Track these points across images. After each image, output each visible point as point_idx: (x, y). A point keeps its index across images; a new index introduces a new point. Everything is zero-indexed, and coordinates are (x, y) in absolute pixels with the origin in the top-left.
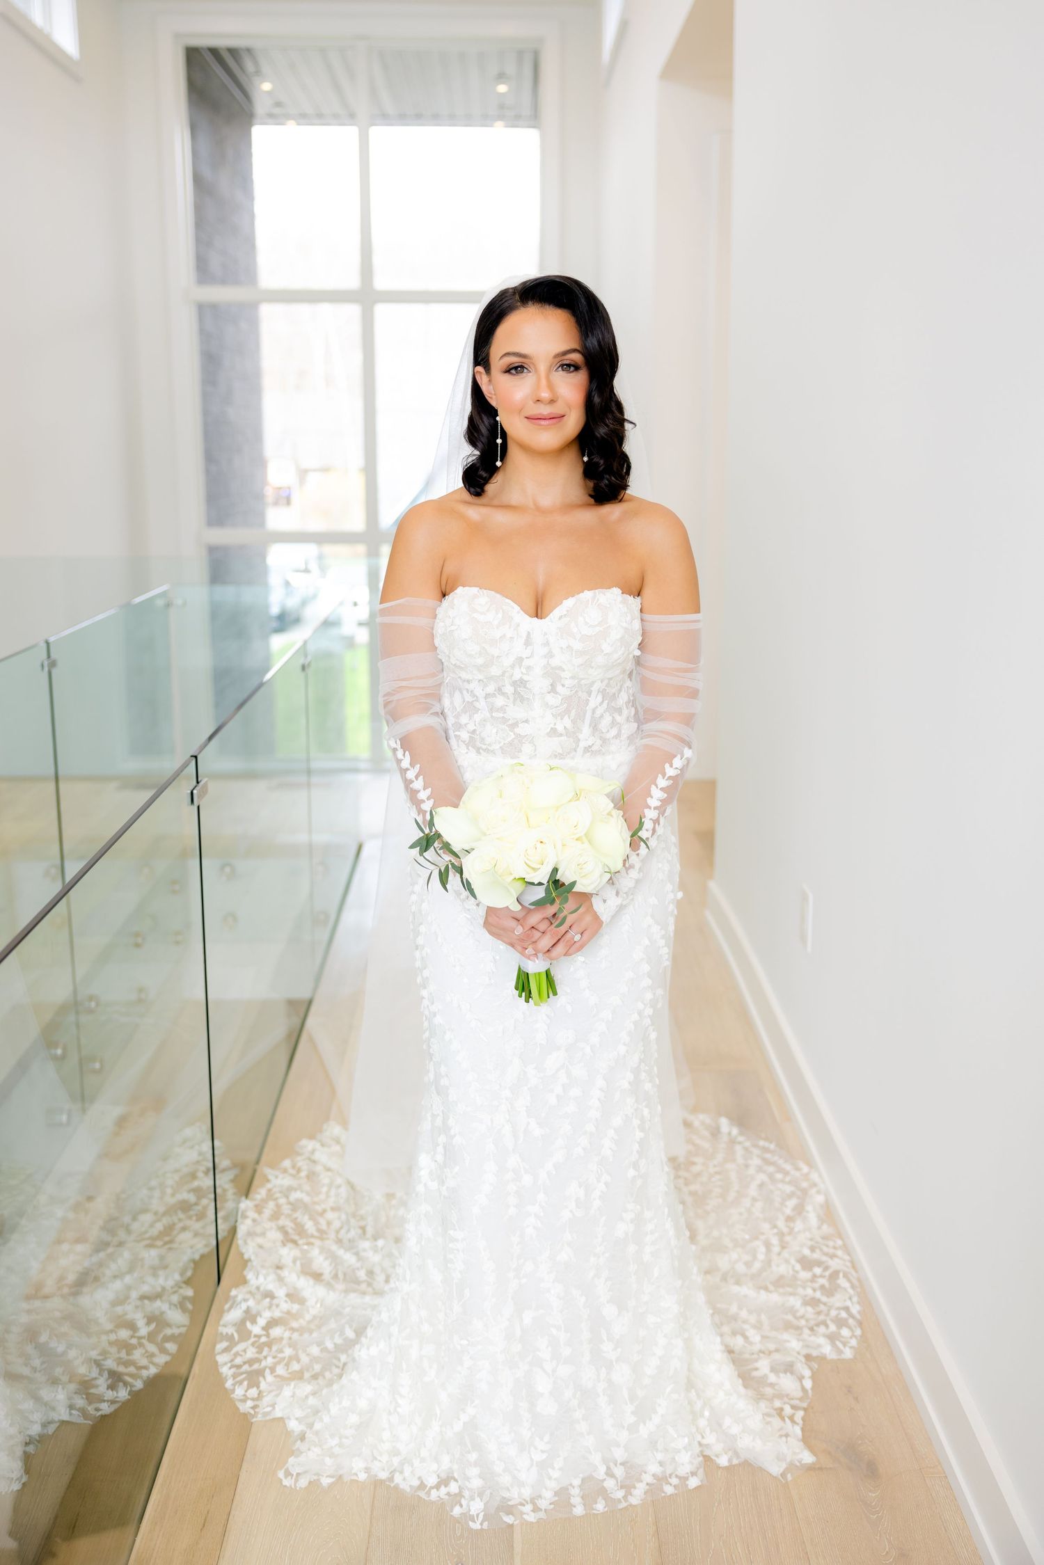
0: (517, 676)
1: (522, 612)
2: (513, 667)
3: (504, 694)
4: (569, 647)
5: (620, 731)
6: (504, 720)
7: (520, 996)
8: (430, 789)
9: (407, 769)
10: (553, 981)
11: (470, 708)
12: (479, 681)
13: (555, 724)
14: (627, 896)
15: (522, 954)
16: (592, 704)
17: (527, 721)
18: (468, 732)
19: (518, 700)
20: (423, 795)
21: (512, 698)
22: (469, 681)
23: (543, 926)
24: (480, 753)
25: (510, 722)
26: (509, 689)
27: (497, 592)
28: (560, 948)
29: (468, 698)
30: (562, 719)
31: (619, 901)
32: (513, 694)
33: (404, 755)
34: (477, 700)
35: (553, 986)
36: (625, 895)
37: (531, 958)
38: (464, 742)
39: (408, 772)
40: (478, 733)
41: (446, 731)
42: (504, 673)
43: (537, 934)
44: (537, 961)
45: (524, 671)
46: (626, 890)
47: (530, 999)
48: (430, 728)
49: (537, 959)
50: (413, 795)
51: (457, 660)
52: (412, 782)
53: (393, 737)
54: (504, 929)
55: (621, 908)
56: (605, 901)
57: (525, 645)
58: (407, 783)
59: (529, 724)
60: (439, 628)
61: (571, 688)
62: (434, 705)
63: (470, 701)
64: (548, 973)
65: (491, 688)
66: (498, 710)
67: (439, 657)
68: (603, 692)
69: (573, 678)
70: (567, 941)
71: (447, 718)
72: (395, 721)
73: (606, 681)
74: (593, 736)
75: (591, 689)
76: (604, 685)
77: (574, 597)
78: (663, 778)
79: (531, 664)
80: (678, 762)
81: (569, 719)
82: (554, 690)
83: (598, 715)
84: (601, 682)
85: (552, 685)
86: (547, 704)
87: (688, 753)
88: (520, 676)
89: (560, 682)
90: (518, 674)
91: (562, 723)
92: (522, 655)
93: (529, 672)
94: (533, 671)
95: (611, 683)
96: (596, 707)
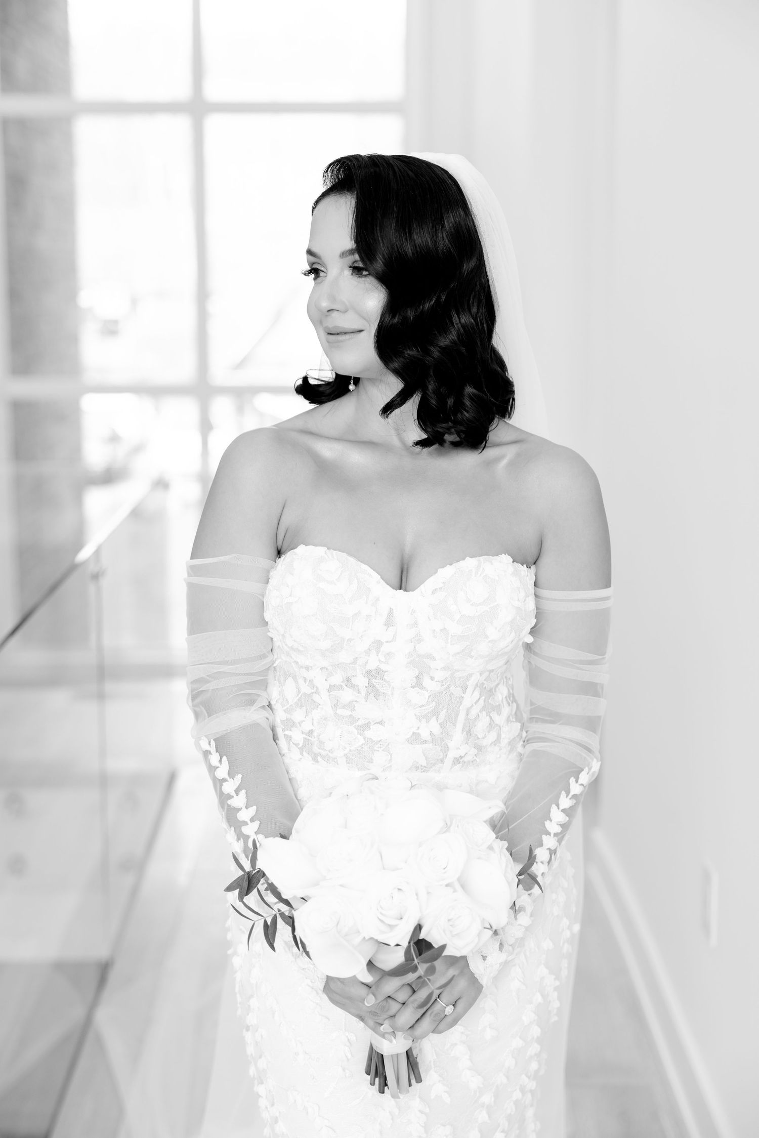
0: (372, 666)
1: (382, 582)
2: (368, 652)
3: (353, 686)
4: (444, 630)
5: (499, 736)
6: (352, 720)
7: (373, 1084)
8: (255, 807)
9: (224, 780)
10: (417, 1064)
11: (307, 701)
12: (322, 669)
13: (418, 728)
14: (513, 949)
15: (374, 1030)
16: (468, 700)
17: (381, 723)
18: (303, 733)
19: (372, 695)
20: (245, 815)
21: (363, 692)
22: (307, 668)
23: (402, 996)
24: (317, 762)
25: (360, 723)
26: (361, 681)
27: (350, 554)
28: (426, 1023)
29: (305, 689)
30: (428, 722)
31: (503, 957)
32: (366, 687)
33: (220, 761)
34: (317, 692)
35: (416, 1071)
36: (511, 948)
37: (386, 1036)
38: (296, 745)
39: (225, 784)
40: (315, 734)
41: (273, 729)
42: (355, 660)
43: (395, 1007)
44: (394, 1041)
45: (383, 659)
46: (512, 941)
47: (386, 1088)
48: (255, 725)
49: (395, 1038)
50: (231, 815)
51: (295, 641)
52: (230, 797)
53: (206, 736)
54: (350, 998)
55: (506, 965)
56: (484, 958)
57: (385, 625)
58: (223, 798)
59: (384, 726)
60: (273, 598)
61: (442, 682)
62: (259, 695)
63: (309, 692)
64: (409, 1054)
65: (337, 679)
66: (344, 707)
67: (269, 634)
68: (480, 686)
69: (444, 669)
70: (436, 1015)
71: (274, 712)
72: (209, 716)
73: (487, 674)
74: (467, 744)
75: (468, 683)
76: (483, 678)
77: (452, 566)
78: (567, 796)
79: (392, 650)
80: (584, 776)
81: (437, 721)
82: (419, 684)
83: (472, 715)
84: (481, 675)
85: (417, 677)
86: (409, 701)
87: (596, 766)
88: (377, 665)
89: (428, 674)
90: (373, 661)
91: (428, 727)
92: (380, 639)
93: (389, 660)
94: (394, 659)
95: (491, 675)
96: (471, 706)
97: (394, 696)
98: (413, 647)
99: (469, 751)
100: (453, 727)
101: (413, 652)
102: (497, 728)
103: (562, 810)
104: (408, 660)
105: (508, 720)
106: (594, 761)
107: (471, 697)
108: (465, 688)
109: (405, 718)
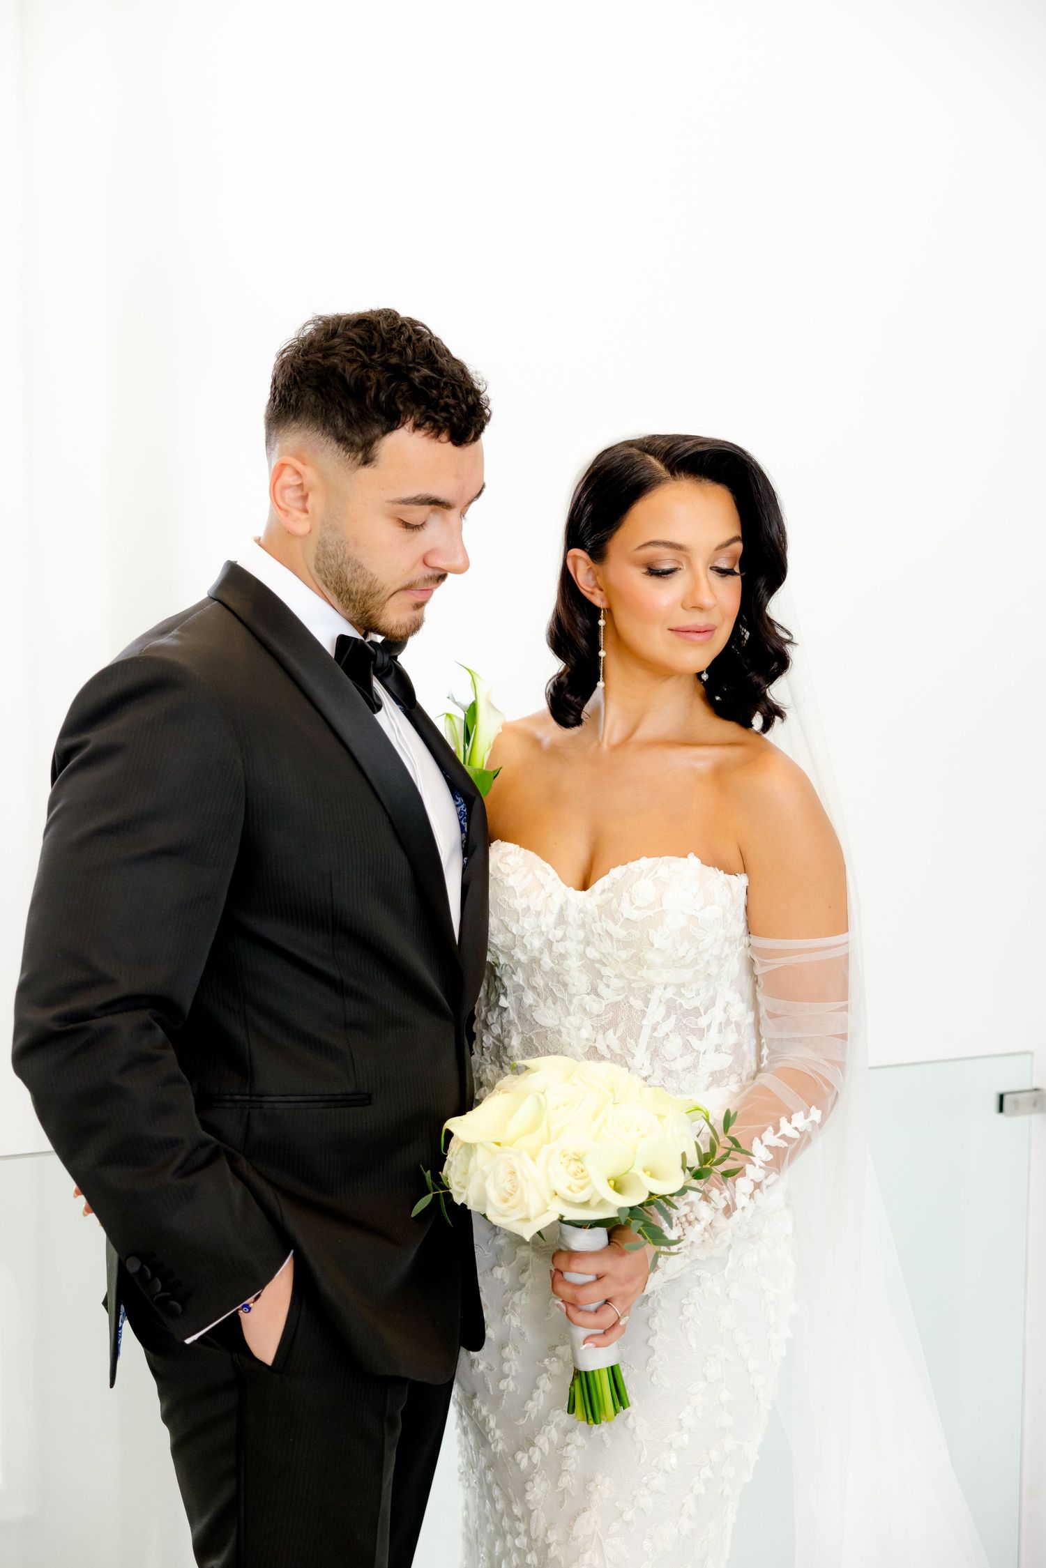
0: (547, 966)
1: (558, 880)
2: (541, 952)
3: (532, 988)
6: (531, 1026)
13: (595, 1040)
16: (651, 1018)
17: (557, 1032)
19: (550, 999)
25: (538, 1030)
26: (539, 982)
42: (531, 959)
57: (555, 923)
59: (561, 1036)
61: (618, 991)
68: (668, 1003)
69: (617, 976)
73: (673, 988)
74: (650, 1064)
75: (649, 996)
76: (669, 993)
77: (624, 866)
78: (775, 1134)
79: (563, 951)
80: (799, 1120)
81: (615, 1035)
82: (594, 991)
83: (659, 1034)
84: (665, 989)
85: (592, 984)
86: (585, 1009)
87: (816, 1114)
88: (551, 966)
89: (602, 980)
90: (547, 962)
91: (605, 1039)
92: (550, 937)
93: (561, 961)
94: (566, 962)
95: (683, 992)
96: (658, 1023)
97: (570, 1002)
98: (583, 950)
99: (653, 1073)
100: (634, 1043)
101: (583, 955)
102: (696, 1054)
103: (766, 1146)
104: (580, 963)
105: (717, 1049)
106: (813, 1108)
107: (656, 1012)
108: (647, 1002)
109: (581, 1028)
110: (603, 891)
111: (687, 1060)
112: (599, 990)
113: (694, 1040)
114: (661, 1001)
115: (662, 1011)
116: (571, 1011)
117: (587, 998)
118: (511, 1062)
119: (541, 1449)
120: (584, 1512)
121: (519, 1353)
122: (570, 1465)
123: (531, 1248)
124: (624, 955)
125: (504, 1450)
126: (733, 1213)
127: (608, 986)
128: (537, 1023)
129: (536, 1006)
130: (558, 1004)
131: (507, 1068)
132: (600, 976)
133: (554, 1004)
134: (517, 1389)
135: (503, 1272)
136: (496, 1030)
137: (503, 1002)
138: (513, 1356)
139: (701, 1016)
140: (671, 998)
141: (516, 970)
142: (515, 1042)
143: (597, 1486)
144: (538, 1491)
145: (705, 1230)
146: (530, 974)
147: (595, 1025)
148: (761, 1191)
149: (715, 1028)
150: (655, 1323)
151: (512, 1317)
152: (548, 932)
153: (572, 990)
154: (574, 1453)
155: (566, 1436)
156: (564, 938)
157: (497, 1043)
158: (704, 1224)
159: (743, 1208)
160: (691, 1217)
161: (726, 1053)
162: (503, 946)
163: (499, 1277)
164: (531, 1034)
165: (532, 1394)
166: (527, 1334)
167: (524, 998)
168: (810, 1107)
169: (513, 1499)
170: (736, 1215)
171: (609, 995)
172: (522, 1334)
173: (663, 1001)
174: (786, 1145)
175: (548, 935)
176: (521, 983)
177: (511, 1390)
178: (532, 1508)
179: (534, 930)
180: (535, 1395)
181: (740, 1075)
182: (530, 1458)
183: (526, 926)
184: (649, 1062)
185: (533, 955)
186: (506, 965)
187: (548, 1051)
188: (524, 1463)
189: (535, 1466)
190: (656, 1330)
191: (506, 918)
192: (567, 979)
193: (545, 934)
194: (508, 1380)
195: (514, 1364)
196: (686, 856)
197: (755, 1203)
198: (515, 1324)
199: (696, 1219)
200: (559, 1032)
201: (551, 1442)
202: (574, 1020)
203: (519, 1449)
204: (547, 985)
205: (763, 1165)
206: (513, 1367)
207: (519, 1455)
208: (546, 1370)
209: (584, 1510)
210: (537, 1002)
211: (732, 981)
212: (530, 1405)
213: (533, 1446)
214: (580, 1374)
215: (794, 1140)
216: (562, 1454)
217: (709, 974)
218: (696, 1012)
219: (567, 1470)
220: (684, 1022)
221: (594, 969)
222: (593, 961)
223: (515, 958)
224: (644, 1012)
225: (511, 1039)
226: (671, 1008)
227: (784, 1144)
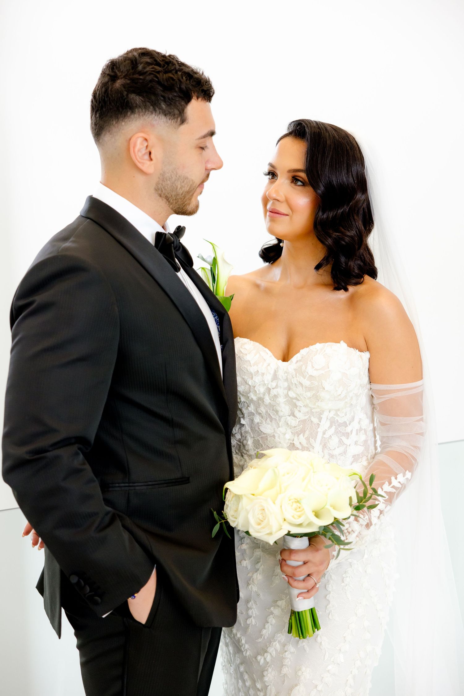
6: (258, 434)
16: (322, 428)
19: (268, 419)
40: (241, 441)
57: (272, 379)
68: (331, 420)
74: (322, 452)
75: (321, 416)
76: (332, 414)
77: (308, 348)
78: (389, 485)
79: (276, 394)
80: (400, 477)
81: (304, 437)
82: (293, 414)
83: (326, 436)
84: (330, 412)
85: (291, 410)
86: (288, 424)
87: (408, 475)
88: (269, 402)
89: (297, 408)
90: (267, 400)
91: (298, 439)
92: (269, 386)
93: (275, 399)
94: (278, 399)
95: (338, 413)
96: (326, 430)
97: (280, 420)
98: (287, 392)
99: (324, 456)
100: (314, 441)
101: (287, 395)
102: (345, 446)
103: (384, 492)
104: (285, 400)
105: (356, 443)
106: (407, 471)
107: (325, 424)
108: (320, 419)
109: (286, 434)
110: (297, 361)
111: (341, 449)
112: (295, 414)
113: (344, 438)
114: (327, 419)
115: (328, 424)
116: (280, 425)
117: (289, 418)
118: (248, 453)
119: (271, 654)
120: (296, 686)
121: (257, 604)
122: (287, 662)
123: (261, 550)
124: (309, 394)
125: (250, 655)
126: (371, 527)
127: (300, 411)
128: (261, 432)
129: (261, 423)
130: (273, 421)
131: (245, 456)
132: (296, 406)
133: (271, 422)
134: (257, 623)
135: (247, 563)
136: (238, 436)
137: (243, 421)
138: (254, 606)
139: (347, 426)
140: (332, 417)
141: (250, 405)
142: (250, 442)
143: (303, 673)
144: (270, 676)
145: (357, 536)
146: (257, 406)
147: (293, 432)
148: (384, 515)
149: (354, 432)
150: (330, 588)
151: (253, 586)
152: (268, 384)
153: (281, 414)
154: (289, 656)
155: (284, 647)
156: (277, 387)
157: (239, 443)
158: (356, 533)
159: (375, 524)
160: (350, 530)
161: (360, 445)
162: (243, 392)
163: (245, 566)
164: (258, 438)
165: (264, 626)
166: (261, 595)
167: (254, 419)
168: (406, 471)
169: (256, 680)
170: (372, 528)
171: (301, 416)
172: (258, 595)
173: (329, 418)
174: (395, 491)
175: (268, 385)
176: (253, 411)
177: (253, 624)
178: (267, 685)
179: (261, 383)
180: (266, 626)
181: (367, 456)
182: (265, 659)
183: (257, 381)
184: (321, 451)
185: (259, 396)
186: (244, 402)
187: (268, 446)
188: (262, 662)
189: (268, 663)
190: (330, 591)
191: (246, 377)
192: (278, 408)
193: (267, 385)
194: (251, 619)
195: (254, 610)
196: (339, 342)
197: (380, 521)
198: (255, 590)
199: (352, 531)
200: (274, 436)
201: (276, 650)
202: (282, 430)
203: (258, 654)
204: (267, 412)
205: (384, 501)
206: (254, 613)
207: (259, 658)
208: (272, 613)
209: (296, 685)
210: (262, 421)
211: (362, 408)
212: (264, 632)
213: (266, 652)
214: (295, 613)
215: (398, 488)
216: (283, 656)
217: (351, 404)
218: (345, 424)
219: (286, 665)
220: (339, 430)
221: (292, 403)
222: (292, 398)
223: (250, 398)
224: (318, 425)
225: (247, 441)
226: (332, 422)
227: (393, 490)
